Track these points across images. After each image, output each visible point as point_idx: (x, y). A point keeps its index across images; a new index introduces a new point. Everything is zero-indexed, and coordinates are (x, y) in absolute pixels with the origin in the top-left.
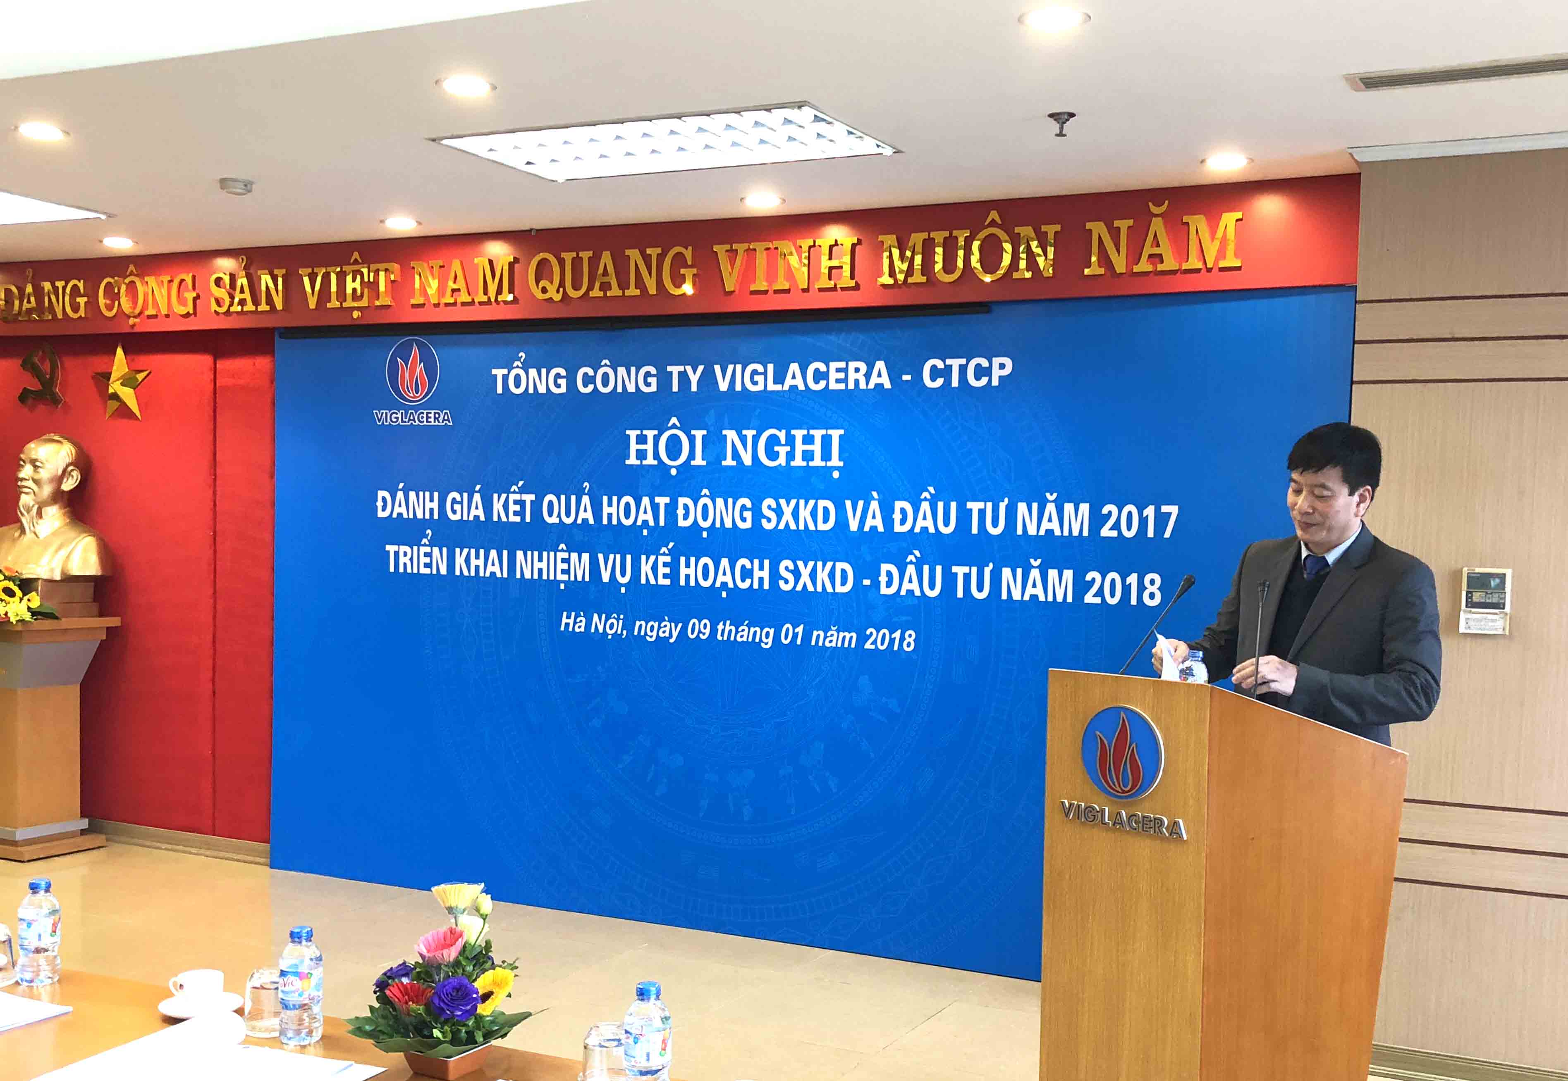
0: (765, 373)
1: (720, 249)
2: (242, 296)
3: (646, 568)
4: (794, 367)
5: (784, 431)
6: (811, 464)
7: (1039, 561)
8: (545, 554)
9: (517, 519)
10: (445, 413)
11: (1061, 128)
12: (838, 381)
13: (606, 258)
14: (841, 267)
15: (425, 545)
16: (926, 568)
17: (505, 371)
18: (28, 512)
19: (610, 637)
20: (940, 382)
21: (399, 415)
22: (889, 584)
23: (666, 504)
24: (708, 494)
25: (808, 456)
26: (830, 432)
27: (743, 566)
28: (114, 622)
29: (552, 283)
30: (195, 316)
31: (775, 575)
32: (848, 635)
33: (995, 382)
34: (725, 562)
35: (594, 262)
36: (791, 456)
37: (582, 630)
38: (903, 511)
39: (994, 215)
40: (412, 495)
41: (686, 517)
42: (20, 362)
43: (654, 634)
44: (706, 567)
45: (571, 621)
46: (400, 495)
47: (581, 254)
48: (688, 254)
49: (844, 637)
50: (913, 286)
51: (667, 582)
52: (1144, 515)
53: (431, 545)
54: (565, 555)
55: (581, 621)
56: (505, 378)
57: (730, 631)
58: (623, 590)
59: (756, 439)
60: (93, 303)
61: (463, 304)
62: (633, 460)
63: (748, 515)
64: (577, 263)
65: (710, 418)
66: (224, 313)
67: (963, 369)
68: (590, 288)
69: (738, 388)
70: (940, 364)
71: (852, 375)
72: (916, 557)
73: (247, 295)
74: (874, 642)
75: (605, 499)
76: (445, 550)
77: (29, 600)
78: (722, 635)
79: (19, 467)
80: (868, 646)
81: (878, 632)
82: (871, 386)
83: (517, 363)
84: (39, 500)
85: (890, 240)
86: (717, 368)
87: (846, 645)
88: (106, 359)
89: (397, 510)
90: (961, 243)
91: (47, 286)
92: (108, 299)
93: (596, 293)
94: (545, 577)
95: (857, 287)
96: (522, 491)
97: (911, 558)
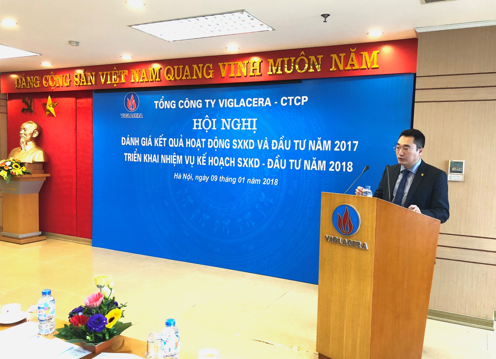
0: (234, 102)
1: (220, 64)
2: (83, 81)
3: (199, 160)
4: (242, 100)
5: (239, 119)
6: (247, 129)
7: (315, 158)
8: (169, 156)
9: (162, 145)
10: (141, 114)
11: (325, 19)
12: (255, 104)
13: (187, 67)
14: (256, 69)
15: (135, 153)
16: (281, 160)
17: (158, 102)
18: (23, 143)
19: (188, 180)
20: (286, 104)
21: (128, 115)
22: (270, 165)
23: (205, 141)
24: (217, 138)
25: (246, 127)
26: (253, 119)
27: (227, 160)
28: (48, 175)
29: (171, 75)
30: (70, 86)
31: (236, 162)
32: (258, 180)
33: (303, 104)
34: (222, 158)
35: (183, 69)
36: (241, 126)
37: (180, 178)
38: (275, 143)
39: (303, 53)
40: (131, 138)
41: (210, 145)
42: (22, 100)
43: (201, 179)
44: (216, 160)
45: (177, 176)
46: (128, 138)
47: (180, 66)
48: (211, 66)
49: (257, 181)
50: (278, 75)
51: (205, 164)
52: (348, 144)
53: (137, 153)
54: (175, 156)
55: (180, 176)
56: (158, 104)
57: (223, 179)
58: (192, 166)
59: (231, 122)
60: (41, 83)
61: (146, 82)
62: (195, 128)
63: (228, 144)
64: (178, 69)
65: (218, 116)
66: (78, 86)
67: (293, 100)
68: (182, 76)
69: (226, 106)
70: (286, 99)
71: (260, 102)
72: (278, 157)
73: (84, 80)
74: (266, 182)
75: (187, 139)
76: (141, 154)
77: (22, 169)
78: (221, 180)
79: (20, 130)
80: (264, 183)
81: (267, 179)
82: (265, 105)
83: (161, 99)
84: (26, 140)
85: (271, 61)
86: (220, 100)
87: (257, 183)
88: (45, 99)
89: (127, 143)
90: (293, 60)
91: (28, 78)
92: (45, 82)
93: (184, 78)
94: (169, 163)
95: (261, 75)
96: (163, 137)
97: (277, 157)
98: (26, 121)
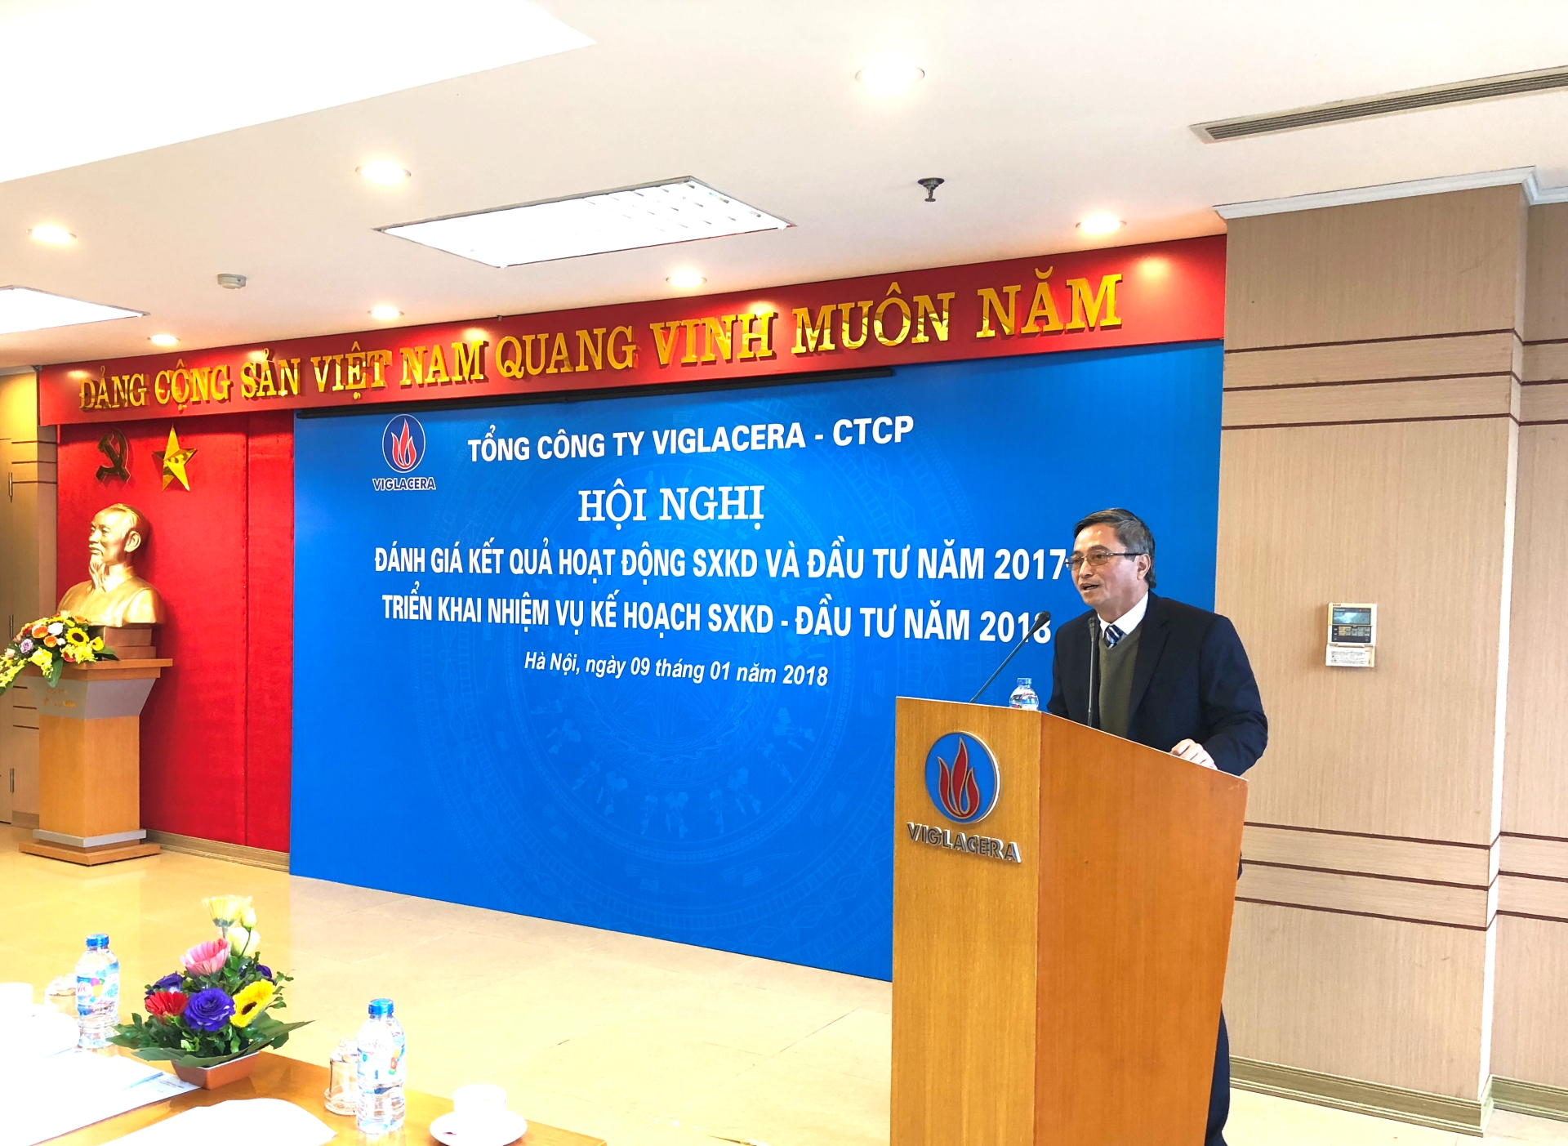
0: (696, 437)
1: (656, 327)
2: (266, 383)
3: (595, 613)
4: (721, 431)
5: (712, 488)
6: (736, 517)
7: (938, 602)
8: (512, 601)
9: (489, 571)
10: (431, 480)
11: (931, 194)
12: (759, 442)
13: (560, 339)
14: (759, 339)
15: (414, 594)
16: (837, 610)
17: (479, 442)
18: (98, 570)
19: (566, 674)
20: (849, 440)
21: (393, 482)
22: (804, 625)
23: (612, 556)
24: (648, 546)
25: (733, 510)
26: (752, 488)
27: (678, 610)
28: (167, 662)
29: (515, 363)
30: (230, 401)
31: (705, 618)
32: (768, 671)
33: (898, 439)
34: (662, 607)
35: (550, 343)
36: (718, 510)
37: (543, 667)
38: (816, 558)
39: (895, 286)
40: (404, 551)
41: (629, 567)
42: (97, 444)
43: (603, 671)
44: (646, 610)
45: (533, 660)
46: (394, 551)
47: (539, 336)
48: (629, 332)
49: (765, 673)
50: (823, 354)
51: (613, 625)
52: (1034, 559)
53: (419, 594)
54: (529, 602)
55: (542, 660)
56: (479, 447)
57: (667, 668)
58: (576, 632)
59: (688, 496)
60: (150, 393)
61: (443, 384)
62: (584, 518)
63: (682, 564)
64: (536, 344)
65: (650, 479)
66: (252, 398)
67: (869, 428)
68: (547, 366)
69: (673, 451)
70: (848, 424)
71: (771, 437)
72: (827, 599)
73: (270, 382)
74: (792, 678)
75: (561, 552)
76: (430, 598)
77: (94, 644)
78: (660, 672)
79: (90, 533)
80: (786, 681)
81: (795, 668)
82: (788, 445)
83: (489, 434)
84: (107, 560)
85: (802, 313)
86: (655, 434)
87: (767, 680)
88: (161, 440)
89: (392, 564)
90: (865, 310)
91: (116, 380)
92: (162, 389)
93: (552, 370)
94: (512, 621)
95: (774, 356)
96: (493, 546)
97: (823, 601)
98: (106, 504)
